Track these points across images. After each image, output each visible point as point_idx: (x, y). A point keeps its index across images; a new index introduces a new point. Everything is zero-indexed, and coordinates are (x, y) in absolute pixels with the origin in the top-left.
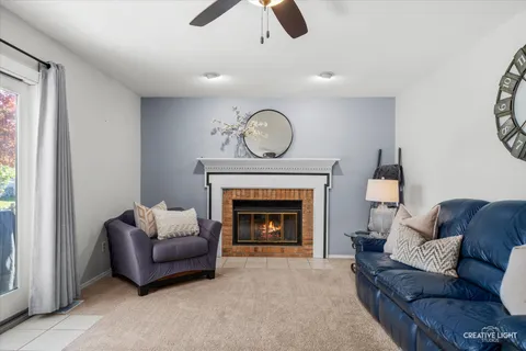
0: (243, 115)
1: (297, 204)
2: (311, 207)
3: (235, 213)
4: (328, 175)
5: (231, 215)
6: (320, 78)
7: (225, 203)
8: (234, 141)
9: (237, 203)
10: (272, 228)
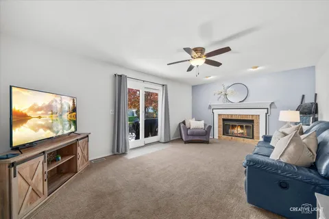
0: (226, 87)
1: (252, 121)
2: (258, 123)
3: (223, 123)
4: (268, 109)
5: (222, 124)
6: (252, 69)
7: (219, 119)
8: (223, 97)
9: (224, 120)
10: (240, 130)
